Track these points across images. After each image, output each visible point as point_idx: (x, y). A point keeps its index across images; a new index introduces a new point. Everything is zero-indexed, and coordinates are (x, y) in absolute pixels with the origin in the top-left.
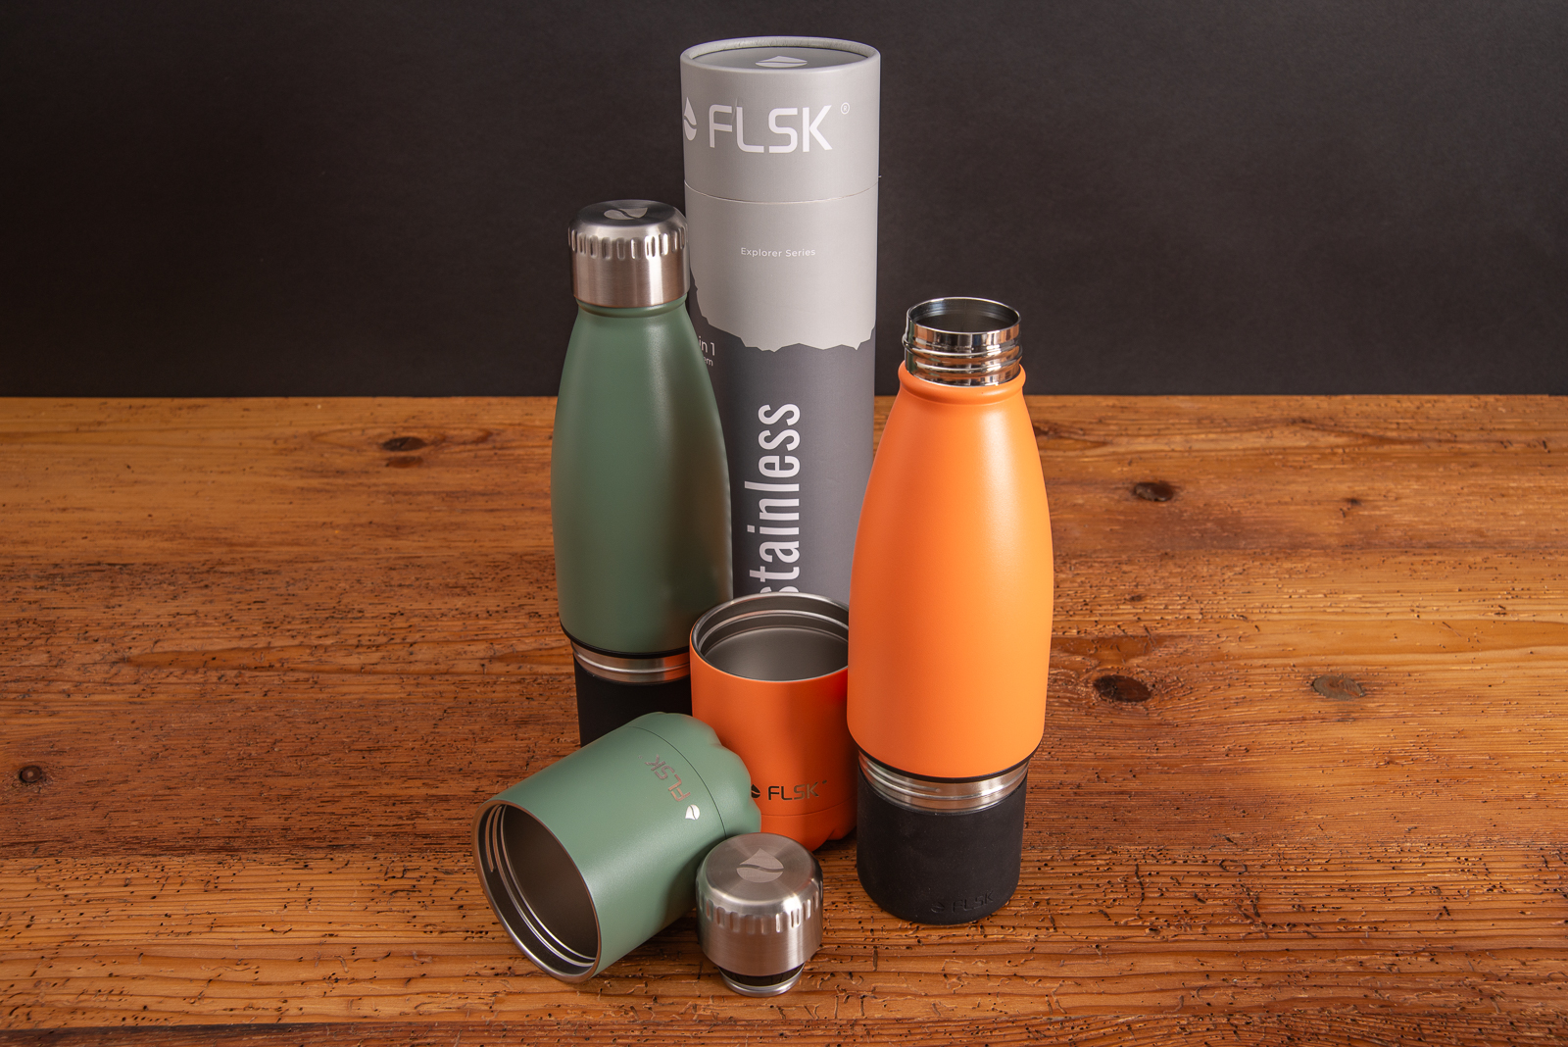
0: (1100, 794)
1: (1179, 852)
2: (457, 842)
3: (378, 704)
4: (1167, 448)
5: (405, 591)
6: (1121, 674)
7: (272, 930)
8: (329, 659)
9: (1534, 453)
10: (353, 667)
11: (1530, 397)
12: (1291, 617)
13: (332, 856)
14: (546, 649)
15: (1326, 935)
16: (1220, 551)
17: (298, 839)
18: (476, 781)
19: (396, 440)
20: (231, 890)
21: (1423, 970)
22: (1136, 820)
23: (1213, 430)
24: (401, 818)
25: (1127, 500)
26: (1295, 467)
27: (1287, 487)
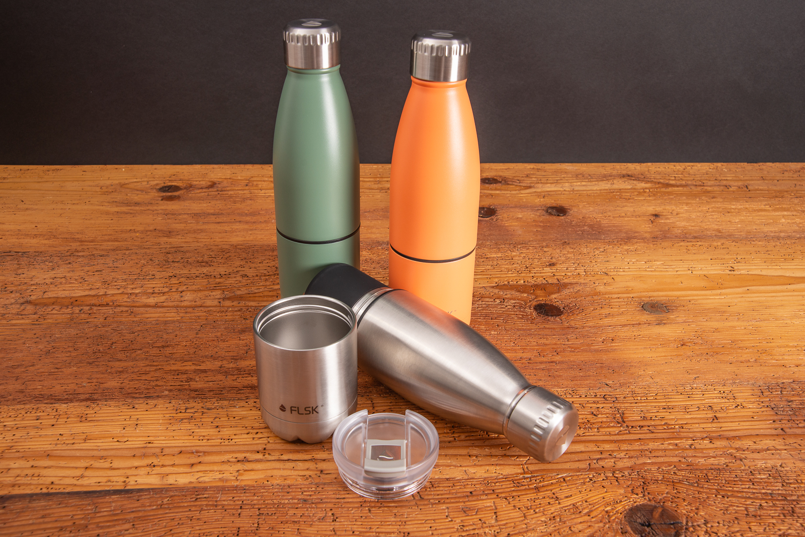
0: (541, 363)
1: (582, 391)
2: (213, 393)
3: (166, 323)
4: (562, 189)
5: (176, 264)
6: (547, 302)
7: (118, 441)
8: (138, 300)
9: (742, 191)
10: (151, 304)
11: (738, 164)
12: (629, 273)
13: (147, 402)
14: (252, 293)
15: (658, 431)
16: (592, 241)
17: (129, 394)
18: (220, 362)
19: (166, 187)
20: (94, 420)
21: (707, 447)
22: (560, 376)
23: (584, 180)
24: (182, 381)
25: (544, 215)
26: (626, 199)
27: (623, 209)
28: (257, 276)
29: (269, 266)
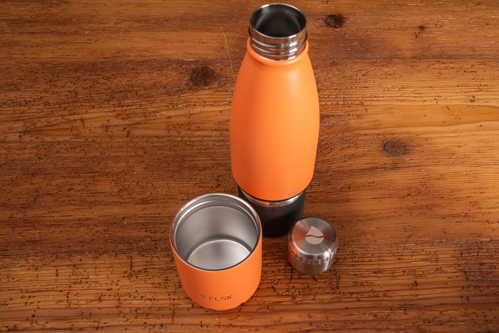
12: (382, 103)
15: (364, 299)
16: (358, 60)
21: (400, 318)
25: (322, 27)
27: (394, 19)
28: (58, 103)
29: (70, 91)
